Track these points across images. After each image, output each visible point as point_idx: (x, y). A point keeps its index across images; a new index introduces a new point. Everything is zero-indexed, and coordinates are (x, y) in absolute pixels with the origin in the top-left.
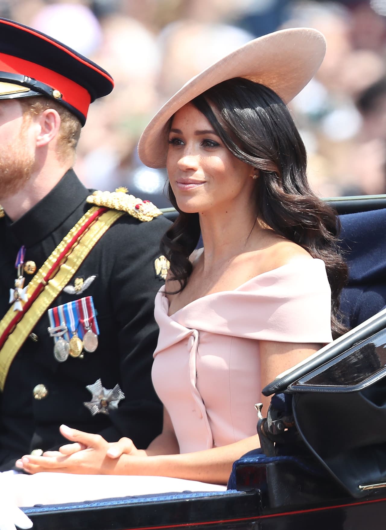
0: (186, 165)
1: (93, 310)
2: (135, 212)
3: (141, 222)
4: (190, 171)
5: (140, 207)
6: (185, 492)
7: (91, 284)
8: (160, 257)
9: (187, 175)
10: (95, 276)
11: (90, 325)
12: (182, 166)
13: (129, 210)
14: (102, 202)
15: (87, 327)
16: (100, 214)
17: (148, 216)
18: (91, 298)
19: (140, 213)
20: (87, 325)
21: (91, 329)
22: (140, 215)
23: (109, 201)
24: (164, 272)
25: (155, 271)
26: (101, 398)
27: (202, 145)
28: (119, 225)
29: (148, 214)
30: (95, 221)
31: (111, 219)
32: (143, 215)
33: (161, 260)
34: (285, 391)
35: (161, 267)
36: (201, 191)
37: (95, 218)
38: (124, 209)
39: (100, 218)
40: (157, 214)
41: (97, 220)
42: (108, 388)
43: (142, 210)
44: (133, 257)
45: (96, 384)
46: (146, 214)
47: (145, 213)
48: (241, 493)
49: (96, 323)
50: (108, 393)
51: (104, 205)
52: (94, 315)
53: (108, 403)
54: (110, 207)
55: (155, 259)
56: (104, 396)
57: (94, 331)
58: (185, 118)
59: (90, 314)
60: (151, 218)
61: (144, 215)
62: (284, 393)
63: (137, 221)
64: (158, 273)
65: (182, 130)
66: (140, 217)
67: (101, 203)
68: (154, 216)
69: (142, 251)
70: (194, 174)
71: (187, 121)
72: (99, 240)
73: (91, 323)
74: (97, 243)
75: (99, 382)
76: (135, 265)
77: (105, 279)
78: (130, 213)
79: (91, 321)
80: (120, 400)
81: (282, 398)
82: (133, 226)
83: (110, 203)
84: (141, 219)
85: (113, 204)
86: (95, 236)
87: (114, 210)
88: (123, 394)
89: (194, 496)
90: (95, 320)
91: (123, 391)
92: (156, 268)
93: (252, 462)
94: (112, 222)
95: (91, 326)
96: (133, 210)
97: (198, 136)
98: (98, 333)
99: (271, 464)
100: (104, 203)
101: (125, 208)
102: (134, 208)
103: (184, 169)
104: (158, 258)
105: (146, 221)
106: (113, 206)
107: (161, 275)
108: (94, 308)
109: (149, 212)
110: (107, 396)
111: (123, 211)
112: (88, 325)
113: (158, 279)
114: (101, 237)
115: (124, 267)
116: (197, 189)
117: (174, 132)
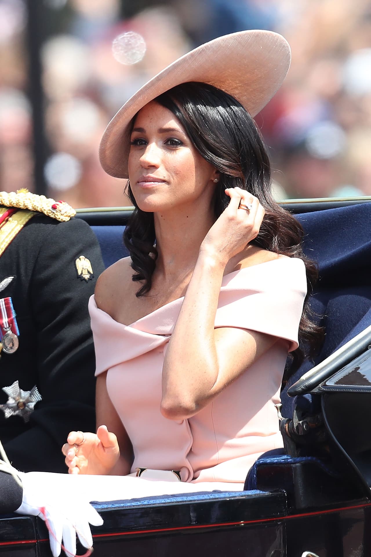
0: (149, 162)
1: (13, 311)
2: (52, 212)
3: (59, 222)
4: (152, 168)
5: (57, 207)
6: (215, 492)
7: (8, 285)
8: (80, 258)
9: (148, 173)
10: (13, 277)
11: (9, 326)
12: (144, 162)
13: (44, 210)
14: (13, 203)
15: (6, 329)
16: (10, 215)
17: (65, 216)
18: (10, 299)
19: (58, 213)
20: (6, 326)
21: (10, 330)
22: (57, 215)
23: (20, 201)
24: (85, 272)
25: (77, 270)
26: (18, 400)
27: (164, 144)
28: (34, 225)
29: (65, 214)
30: (4, 222)
31: (23, 220)
32: (60, 214)
33: (81, 260)
34: (312, 391)
35: (82, 267)
36: (161, 190)
37: (5, 219)
38: (39, 210)
39: (10, 219)
40: (73, 214)
41: (7, 221)
42: (25, 390)
43: (59, 210)
44: (55, 257)
45: (13, 386)
46: (64, 214)
47: (62, 213)
48: (267, 493)
49: (16, 324)
50: (25, 394)
51: (15, 205)
52: (14, 315)
53: (24, 404)
54: (22, 208)
55: (76, 259)
56: (21, 398)
57: (14, 332)
58: (149, 116)
59: (9, 315)
60: (68, 218)
61: (62, 215)
62: (311, 394)
63: (55, 221)
64: (79, 273)
65: (145, 128)
66: (57, 217)
67: (10, 204)
68: (71, 216)
69: (64, 251)
70: (156, 171)
71: (151, 119)
72: (12, 241)
73: (11, 325)
74: (10, 244)
75: (16, 384)
76: (57, 265)
77: (25, 280)
78: (46, 213)
79: (11, 323)
80: (37, 402)
81: (308, 398)
82: (51, 227)
83: (22, 204)
84: (59, 219)
85: (26, 205)
86: (7, 237)
87: (26, 210)
88: (41, 395)
89: (227, 495)
90: (15, 320)
91: (40, 393)
92: (77, 268)
93: (276, 462)
94: (24, 223)
95: (10, 328)
96: (49, 210)
97: (161, 134)
98: (19, 334)
99: (298, 464)
100: (14, 204)
101: (40, 208)
102: (50, 208)
103: (146, 166)
104: (78, 258)
105: (64, 221)
106: (26, 206)
107: (82, 275)
108: (13, 308)
109: (66, 212)
110: (24, 398)
111: (37, 211)
112: (8, 326)
113: (80, 278)
114: (14, 238)
115: (46, 267)
116: (158, 187)
117: (136, 131)
